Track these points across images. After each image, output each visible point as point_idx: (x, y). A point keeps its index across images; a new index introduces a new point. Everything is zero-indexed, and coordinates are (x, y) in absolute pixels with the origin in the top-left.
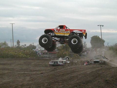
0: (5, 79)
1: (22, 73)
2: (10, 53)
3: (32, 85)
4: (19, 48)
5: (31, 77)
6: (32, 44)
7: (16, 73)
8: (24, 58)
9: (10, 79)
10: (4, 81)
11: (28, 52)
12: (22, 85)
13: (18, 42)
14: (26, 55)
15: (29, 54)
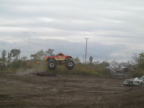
0: (75, 98)
1: (94, 92)
2: (82, 69)
3: (104, 105)
4: (91, 64)
5: (103, 97)
6: (106, 62)
7: (88, 92)
8: (96, 75)
9: (81, 97)
10: (75, 99)
11: (101, 70)
12: (94, 105)
13: (91, 59)
14: (98, 72)
15: (101, 72)
